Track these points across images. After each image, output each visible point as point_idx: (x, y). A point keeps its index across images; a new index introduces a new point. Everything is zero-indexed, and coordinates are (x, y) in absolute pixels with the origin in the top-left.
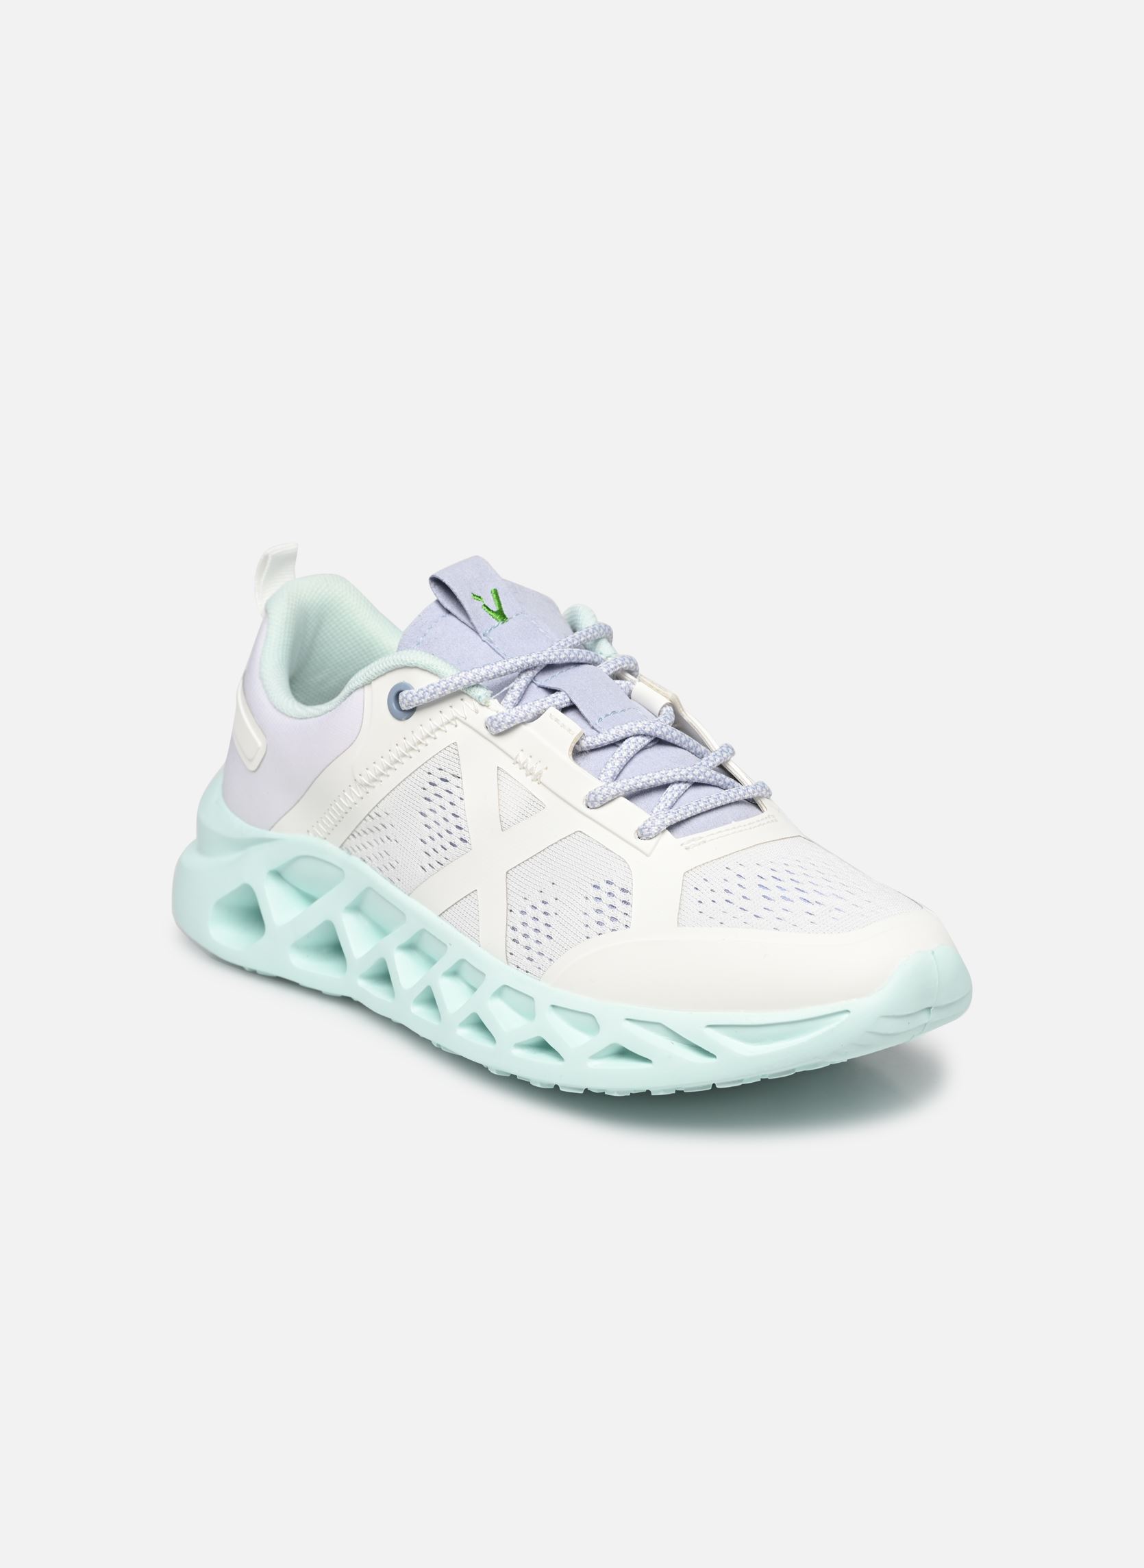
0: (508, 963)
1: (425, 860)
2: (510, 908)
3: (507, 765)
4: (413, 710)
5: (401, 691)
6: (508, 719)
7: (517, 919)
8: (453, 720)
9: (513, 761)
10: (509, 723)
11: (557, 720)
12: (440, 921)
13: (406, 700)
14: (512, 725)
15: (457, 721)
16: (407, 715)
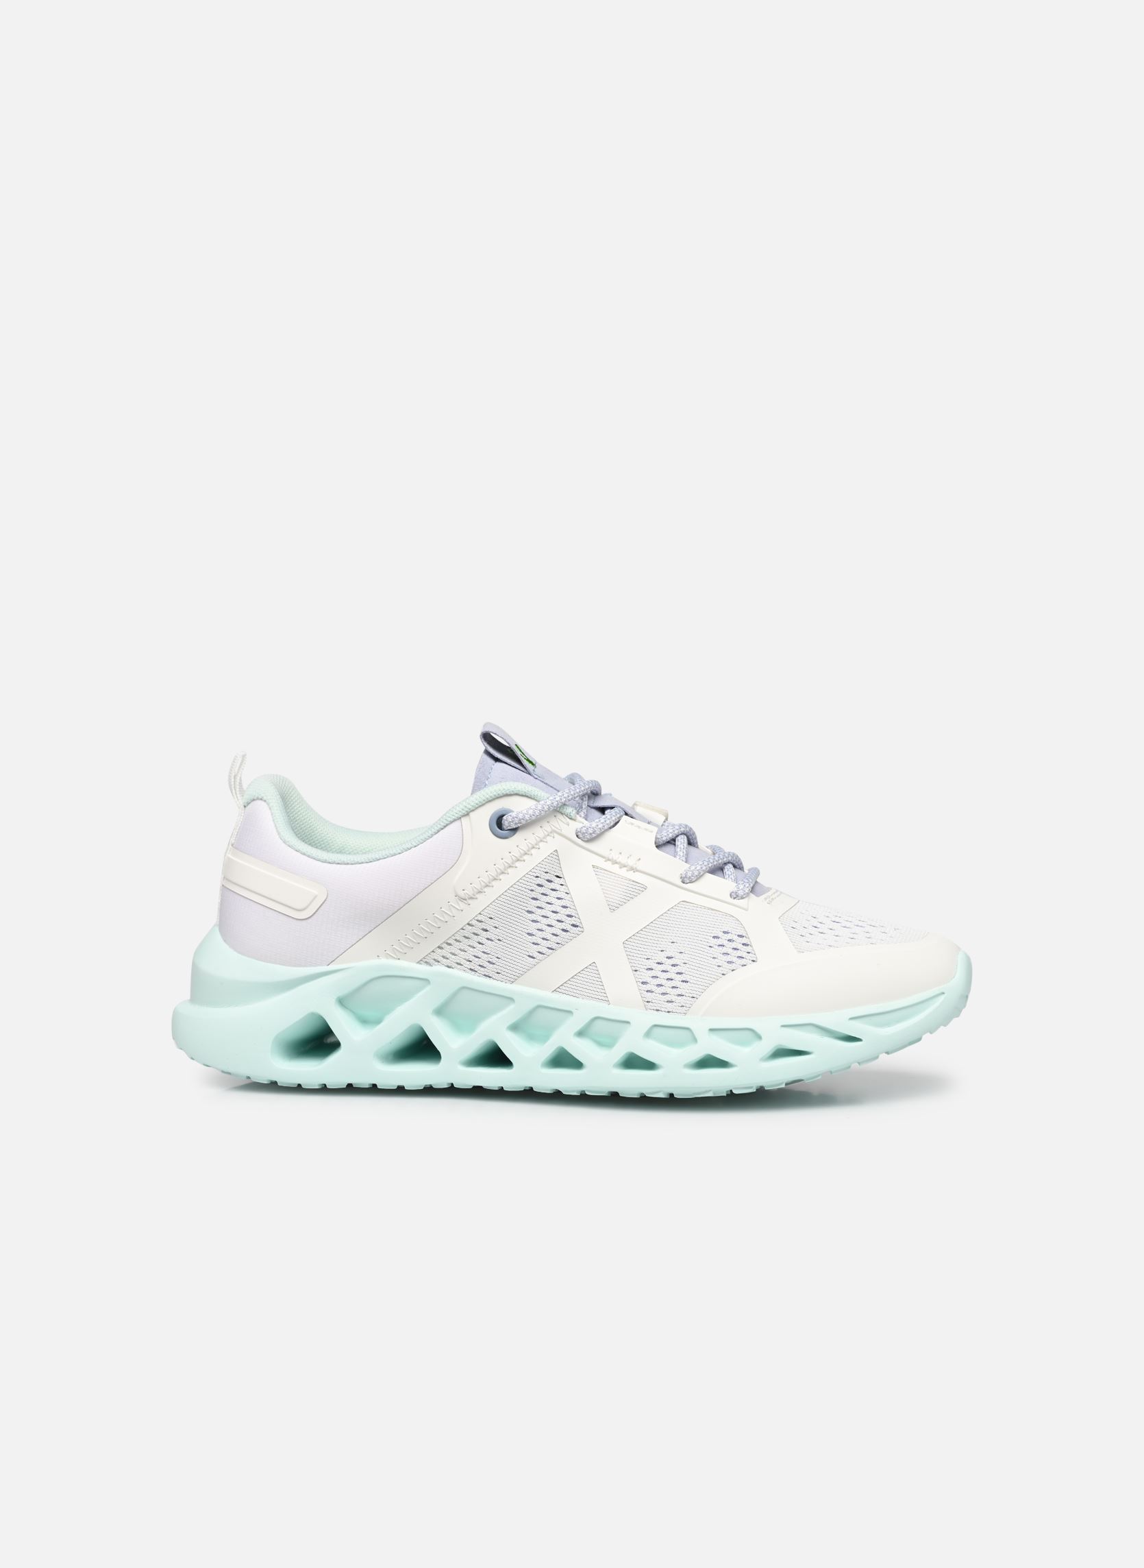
0: (646, 1009)
1: (533, 950)
2: (634, 969)
3: (600, 862)
4: (515, 830)
5: (503, 816)
6: (590, 831)
7: (647, 976)
8: (551, 833)
9: (604, 860)
10: (591, 834)
11: (632, 824)
12: (556, 996)
13: (506, 822)
14: (594, 835)
15: (555, 834)
16: (511, 833)
